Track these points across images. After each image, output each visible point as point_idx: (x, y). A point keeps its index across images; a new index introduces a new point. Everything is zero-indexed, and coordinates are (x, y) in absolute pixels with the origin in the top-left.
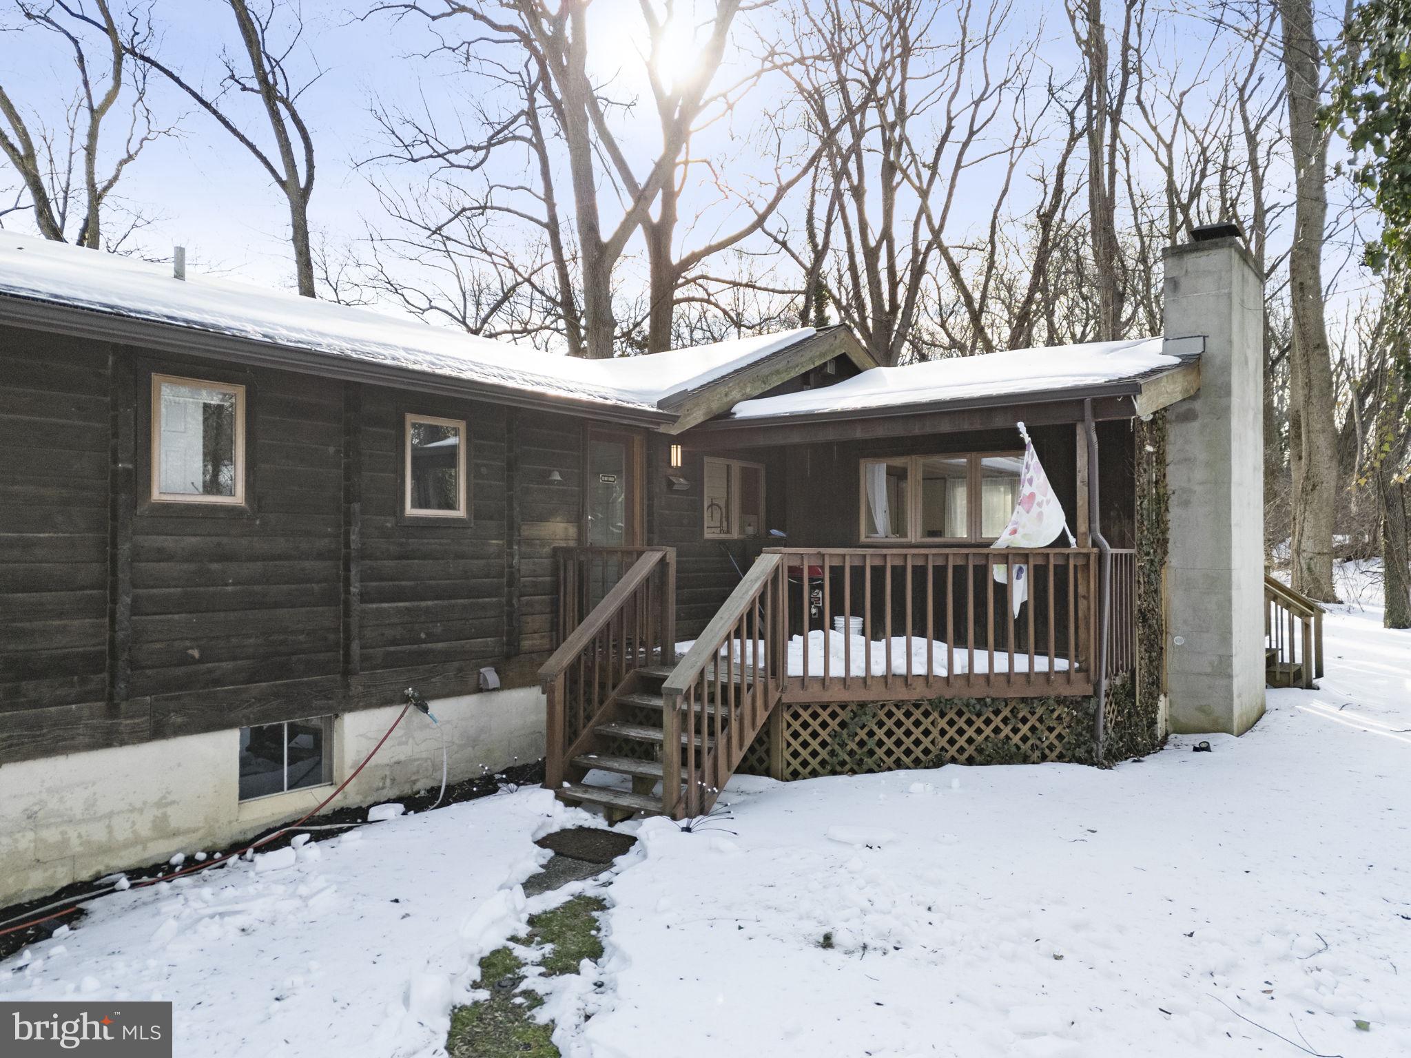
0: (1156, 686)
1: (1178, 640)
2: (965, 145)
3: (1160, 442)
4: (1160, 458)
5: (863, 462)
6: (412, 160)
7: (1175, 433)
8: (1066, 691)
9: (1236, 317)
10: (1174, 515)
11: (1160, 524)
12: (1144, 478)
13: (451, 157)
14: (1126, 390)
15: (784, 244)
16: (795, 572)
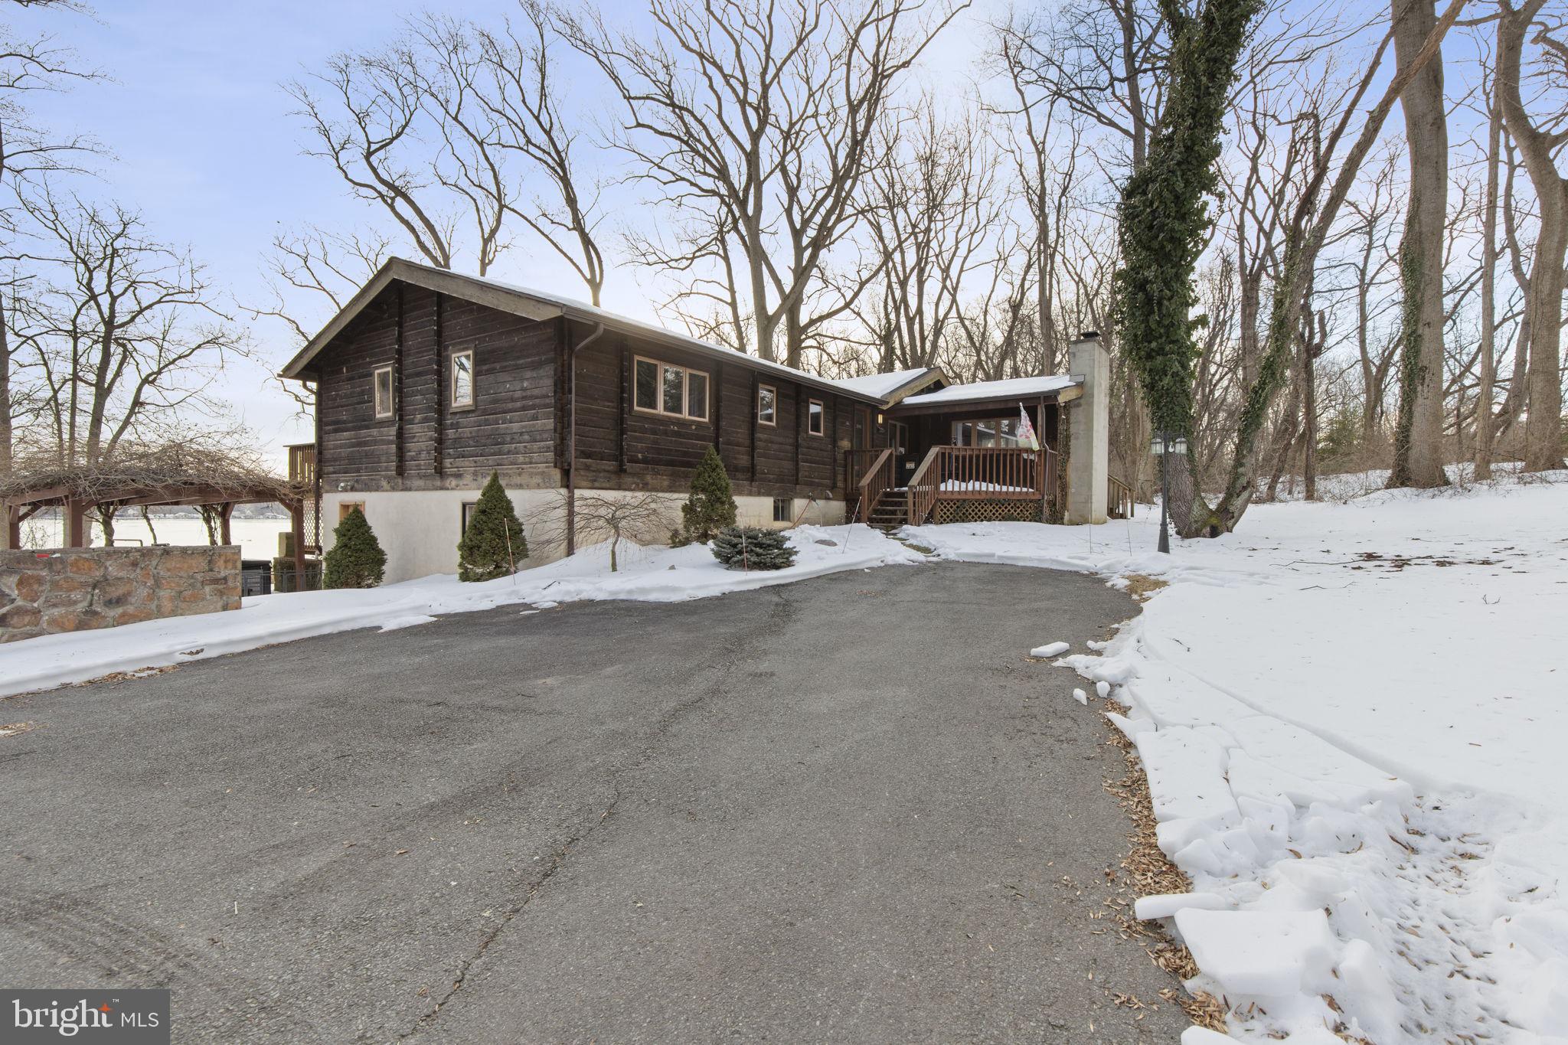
0: (1064, 506)
1: (1073, 490)
2: (966, 258)
3: (1068, 414)
4: (1068, 420)
5: (953, 423)
6: (648, 264)
7: (1073, 411)
8: (1033, 498)
9: (1096, 370)
10: (1073, 442)
11: (1067, 446)
12: (1061, 427)
13: (672, 264)
14: (1053, 395)
15: (859, 314)
16: (943, 454)
